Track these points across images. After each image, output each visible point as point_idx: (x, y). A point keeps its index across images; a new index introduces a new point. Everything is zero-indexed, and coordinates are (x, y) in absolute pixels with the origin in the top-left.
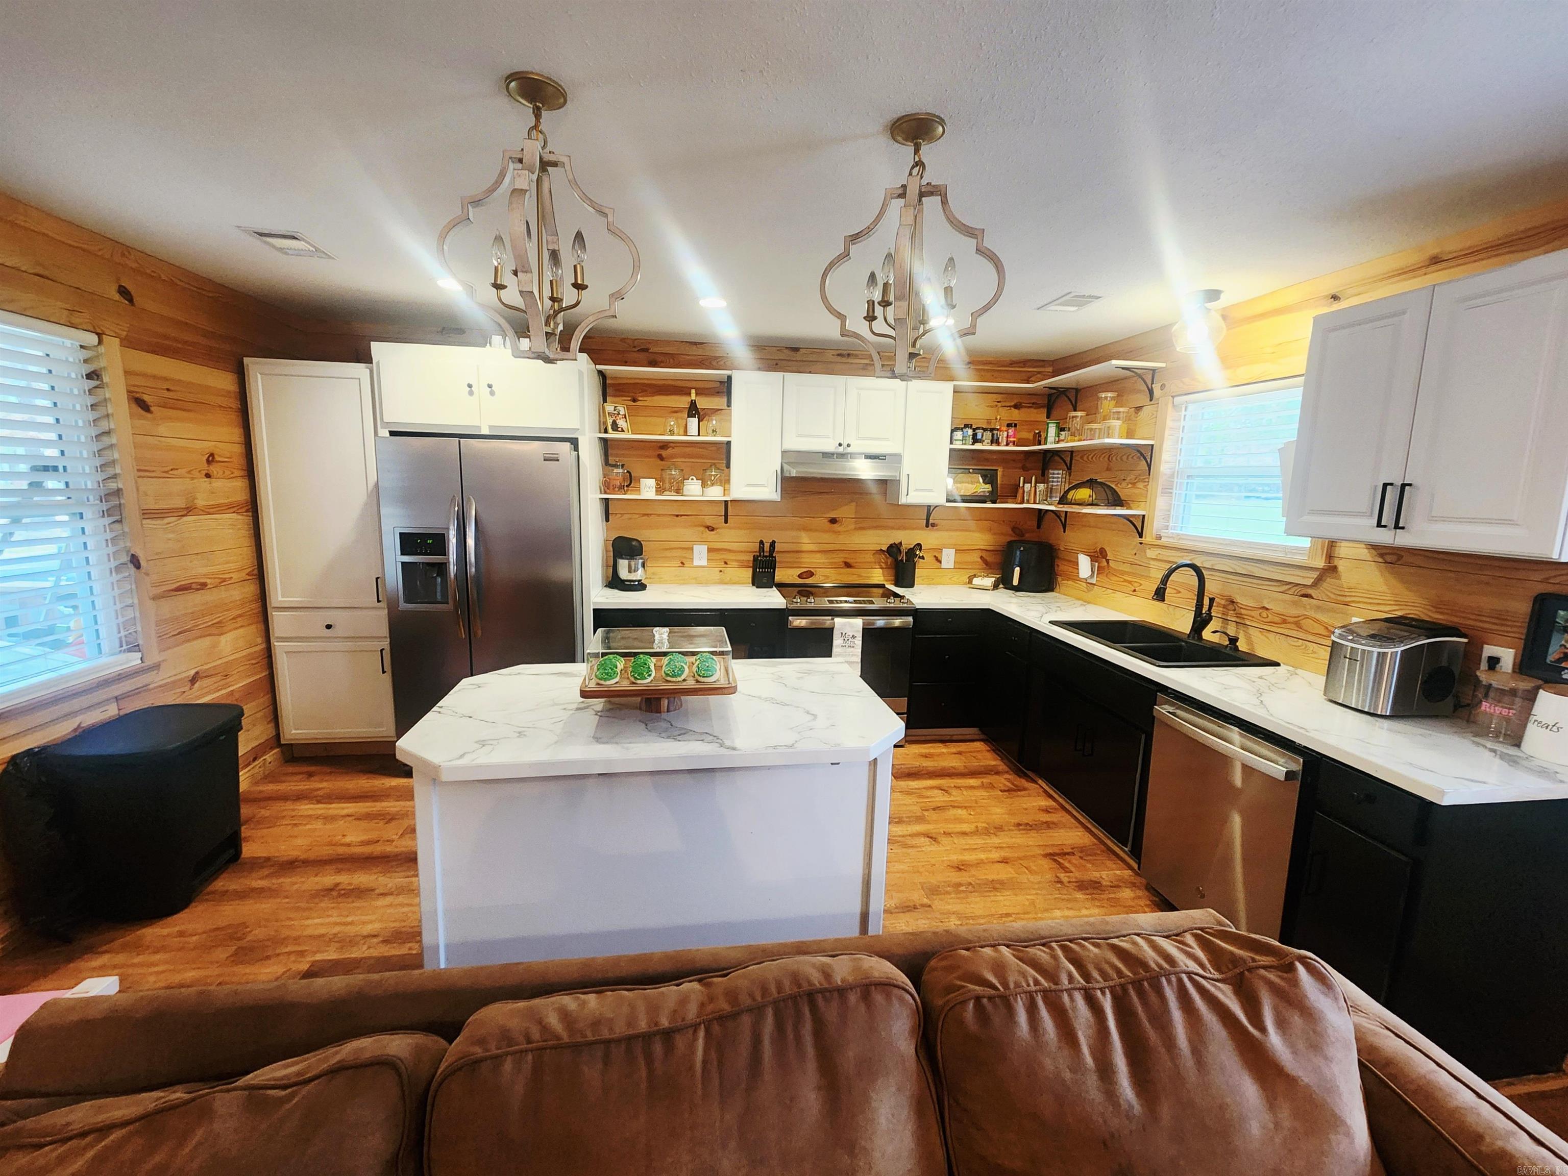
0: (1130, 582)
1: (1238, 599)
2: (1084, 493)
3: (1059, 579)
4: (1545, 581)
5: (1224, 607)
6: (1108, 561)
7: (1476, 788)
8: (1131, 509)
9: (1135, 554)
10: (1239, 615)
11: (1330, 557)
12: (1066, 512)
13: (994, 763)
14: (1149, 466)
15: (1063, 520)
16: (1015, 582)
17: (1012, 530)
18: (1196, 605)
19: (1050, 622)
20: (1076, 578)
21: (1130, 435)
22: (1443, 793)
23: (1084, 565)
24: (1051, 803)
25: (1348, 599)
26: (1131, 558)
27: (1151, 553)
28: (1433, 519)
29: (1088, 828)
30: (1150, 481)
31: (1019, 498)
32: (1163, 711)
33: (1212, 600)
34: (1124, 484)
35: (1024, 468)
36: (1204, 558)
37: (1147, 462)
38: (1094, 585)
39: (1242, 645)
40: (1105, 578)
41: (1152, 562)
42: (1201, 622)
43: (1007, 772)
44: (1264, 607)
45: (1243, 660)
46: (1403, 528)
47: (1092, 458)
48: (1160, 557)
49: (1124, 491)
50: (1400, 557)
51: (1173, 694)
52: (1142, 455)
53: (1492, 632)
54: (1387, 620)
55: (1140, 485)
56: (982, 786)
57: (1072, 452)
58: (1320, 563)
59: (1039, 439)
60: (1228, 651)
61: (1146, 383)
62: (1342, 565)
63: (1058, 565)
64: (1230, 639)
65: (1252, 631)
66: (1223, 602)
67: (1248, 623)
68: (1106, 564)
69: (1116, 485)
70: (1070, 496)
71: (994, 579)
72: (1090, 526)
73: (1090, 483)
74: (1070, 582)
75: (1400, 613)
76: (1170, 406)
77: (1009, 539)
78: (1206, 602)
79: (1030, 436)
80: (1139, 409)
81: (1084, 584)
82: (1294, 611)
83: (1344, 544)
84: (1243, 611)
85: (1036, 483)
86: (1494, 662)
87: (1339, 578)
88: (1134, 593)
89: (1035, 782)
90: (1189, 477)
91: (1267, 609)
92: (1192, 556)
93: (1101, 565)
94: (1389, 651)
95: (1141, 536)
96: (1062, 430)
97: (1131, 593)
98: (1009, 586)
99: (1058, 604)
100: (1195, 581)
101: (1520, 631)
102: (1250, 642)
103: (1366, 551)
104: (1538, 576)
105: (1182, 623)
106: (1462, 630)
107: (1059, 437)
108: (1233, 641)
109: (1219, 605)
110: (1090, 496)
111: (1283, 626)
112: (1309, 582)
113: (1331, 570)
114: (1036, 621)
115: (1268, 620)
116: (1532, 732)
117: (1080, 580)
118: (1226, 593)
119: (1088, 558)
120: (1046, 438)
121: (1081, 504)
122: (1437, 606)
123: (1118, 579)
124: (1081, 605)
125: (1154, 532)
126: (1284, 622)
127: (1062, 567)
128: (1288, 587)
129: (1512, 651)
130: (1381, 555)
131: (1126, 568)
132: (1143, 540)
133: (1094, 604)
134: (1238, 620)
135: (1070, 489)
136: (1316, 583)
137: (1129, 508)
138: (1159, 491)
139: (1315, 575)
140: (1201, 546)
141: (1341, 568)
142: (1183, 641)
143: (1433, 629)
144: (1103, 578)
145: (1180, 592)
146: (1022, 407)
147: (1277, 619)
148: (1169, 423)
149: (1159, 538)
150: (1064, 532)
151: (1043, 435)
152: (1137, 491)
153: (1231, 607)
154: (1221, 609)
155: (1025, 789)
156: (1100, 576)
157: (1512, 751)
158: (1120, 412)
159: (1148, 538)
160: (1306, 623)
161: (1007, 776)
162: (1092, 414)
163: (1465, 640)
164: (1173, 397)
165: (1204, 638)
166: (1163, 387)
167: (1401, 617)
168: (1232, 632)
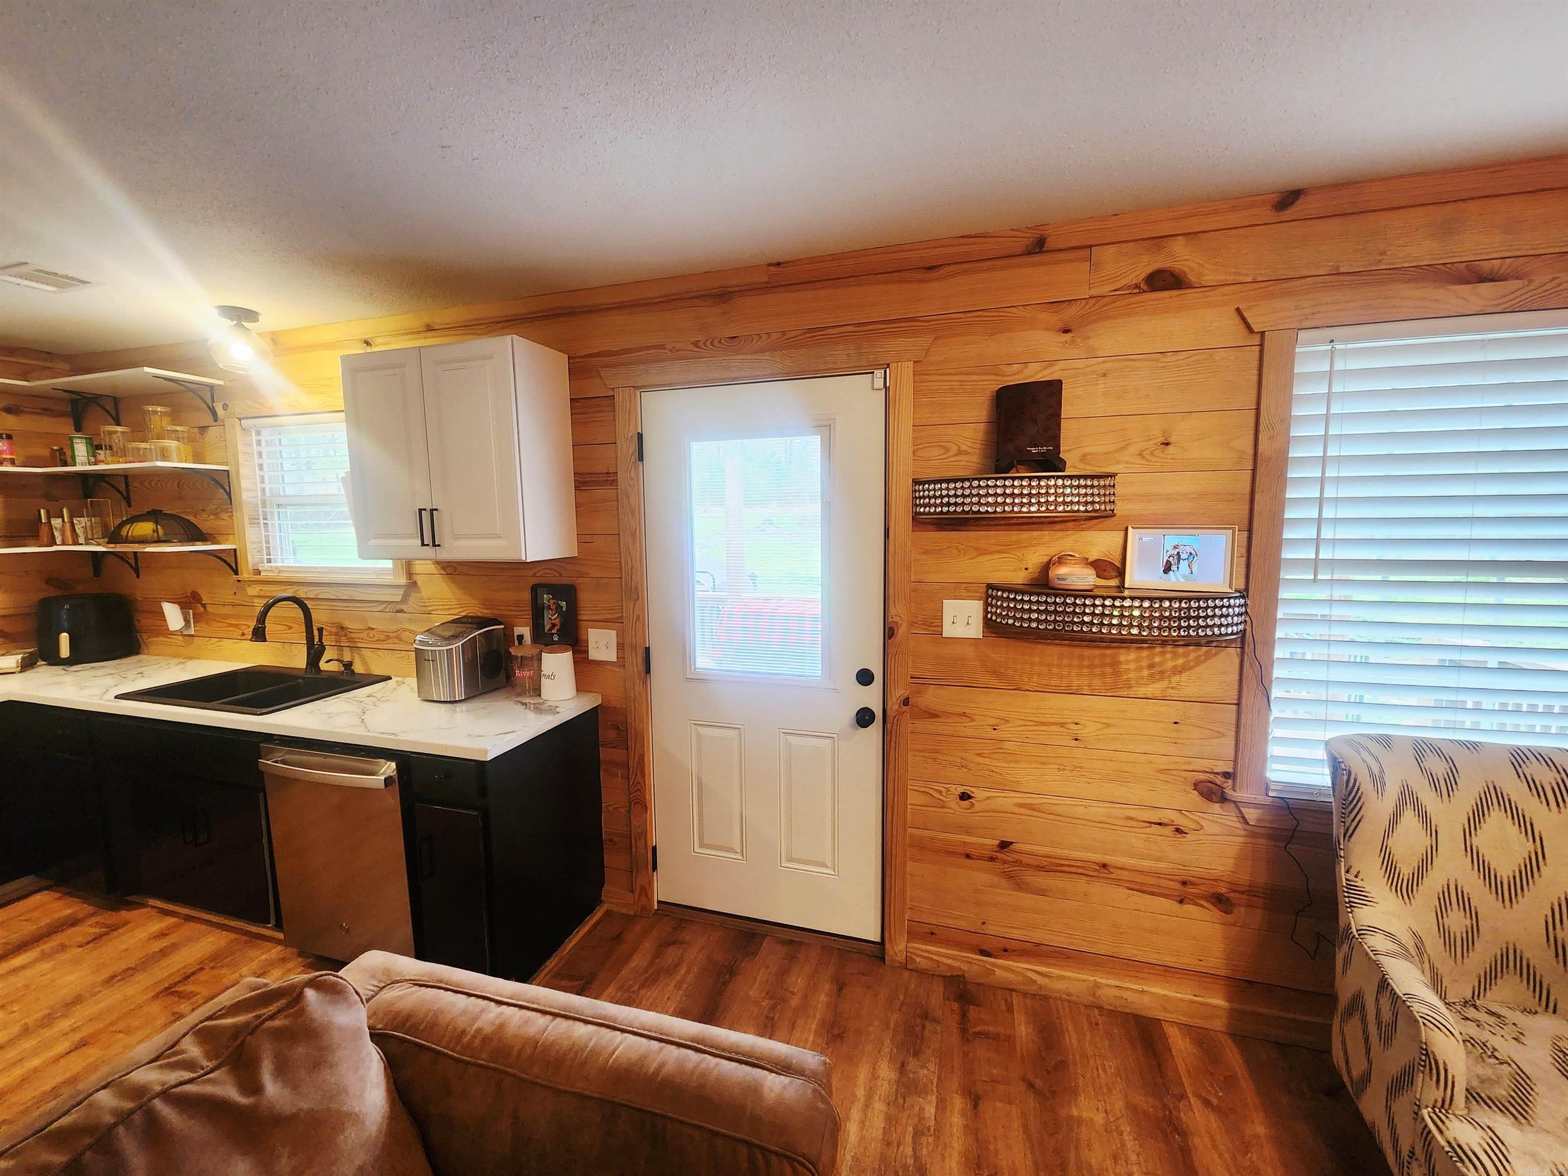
0: (236, 626)
1: (347, 624)
2: (145, 528)
3: (145, 636)
4: (534, 575)
5: (336, 634)
6: (204, 606)
7: (508, 737)
8: (218, 543)
9: (235, 594)
10: (351, 640)
11: (410, 574)
12: (135, 553)
13: (69, 911)
14: (229, 495)
15: (136, 563)
16: (65, 652)
17: (47, 583)
18: (307, 638)
19: (116, 697)
20: (167, 633)
21: (198, 458)
22: (486, 751)
23: (173, 616)
24: (171, 920)
25: (430, 608)
26: (230, 598)
27: (253, 591)
28: (457, 537)
29: (224, 925)
30: (234, 510)
31: (45, 538)
32: (269, 762)
33: (320, 630)
34: (205, 516)
35: (49, 497)
36: (306, 589)
37: (225, 490)
38: (193, 636)
39: (358, 668)
40: (205, 626)
41: (256, 600)
42: (315, 653)
43: (93, 914)
44: (369, 628)
45: (358, 682)
46: (439, 546)
47: (156, 484)
48: (262, 593)
49: (204, 523)
50: (455, 569)
51: (278, 739)
52: (217, 482)
53: (516, 617)
54: (453, 621)
55: (225, 516)
56: (44, 956)
57: (126, 476)
58: (403, 580)
59: (63, 457)
60: (345, 677)
61: (205, 402)
62: (419, 579)
63: (139, 621)
64: (344, 665)
65: (365, 653)
66: (334, 630)
67: (359, 645)
68: (202, 609)
69: (195, 516)
70: (124, 532)
71: (19, 657)
72: (171, 567)
73: (154, 515)
74: (161, 639)
75: (463, 614)
76: (238, 429)
77: (42, 595)
78: (316, 633)
79: (45, 452)
80: (203, 429)
81: (181, 638)
82: (393, 627)
83: (417, 562)
84: (353, 635)
85: (72, 516)
86: (520, 638)
87: (420, 592)
88: (244, 637)
89: (144, 905)
90: (278, 506)
91: (372, 629)
92: (295, 588)
93: (197, 611)
94: (453, 646)
95: (236, 573)
96: (99, 447)
97: (240, 637)
98: (53, 659)
99: (140, 670)
100: (300, 614)
101: (528, 615)
102: (365, 663)
103: (433, 566)
104: (530, 573)
105: (298, 659)
106: (500, 619)
107: (95, 456)
108: (348, 666)
109: (331, 633)
110: (154, 531)
111: (388, 642)
112: (398, 599)
113: (412, 585)
114: (95, 701)
115: (376, 639)
116: (545, 682)
117: (173, 633)
118: (335, 621)
119: (177, 606)
120: (73, 457)
121: (144, 541)
122: (485, 603)
123: (220, 625)
124: (179, 663)
125: (250, 566)
126: (388, 638)
127: (144, 621)
128: (384, 606)
129: (528, 628)
130: (443, 568)
131: (227, 610)
132: (239, 577)
133: (199, 659)
134: (351, 645)
135: (124, 523)
136: (404, 600)
137: (217, 543)
138: (246, 521)
139: (401, 591)
140: (299, 577)
141: (419, 583)
142: (300, 678)
143: (480, 622)
144: (203, 626)
145: (291, 628)
146: (22, 412)
147: (382, 637)
148: (241, 448)
149: (258, 572)
150: (138, 577)
151: (68, 453)
152: (221, 523)
153: (342, 633)
154: (334, 637)
155: (126, 923)
156: (198, 625)
157: (537, 700)
158: (178, 431)
159: (245, 575)
160: (405, 635)
161: (93, 920)
162: (140, 431)
163: (503, 626)
164: (240, 419)
165: (322, 669)
166: (225, 407)
167: (464, 617)
168: (347, 658)
